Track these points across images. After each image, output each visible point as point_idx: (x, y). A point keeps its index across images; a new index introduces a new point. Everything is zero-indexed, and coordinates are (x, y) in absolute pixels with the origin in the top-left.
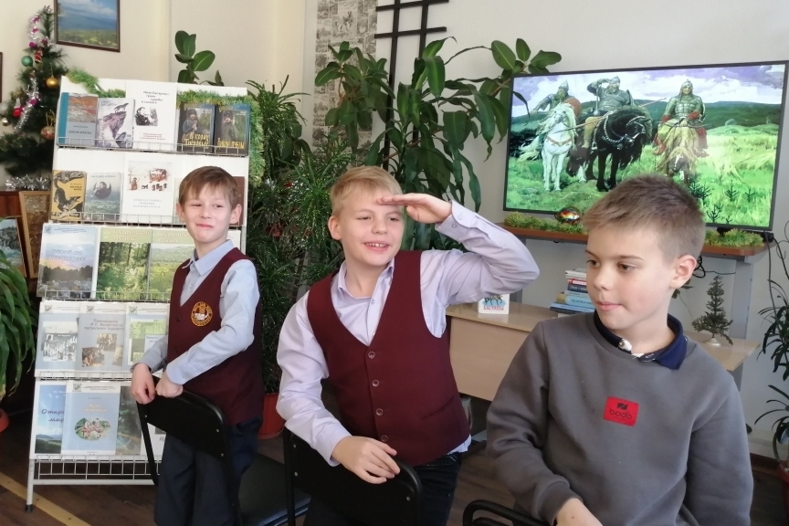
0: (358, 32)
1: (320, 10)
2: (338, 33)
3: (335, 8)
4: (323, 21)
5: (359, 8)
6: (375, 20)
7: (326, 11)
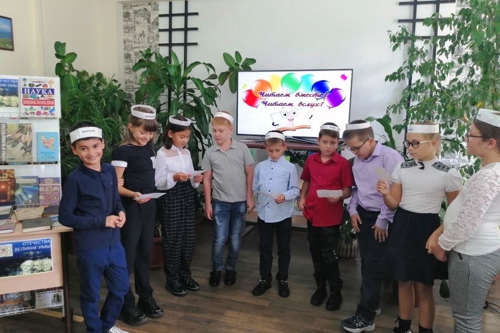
0: (149, 42)
1: (125, 28)
2: (137, 42)
3: (134, 28)
4: (127, 34)
5: (148, 29)
6: (158, 36)
7: (128, 29)
